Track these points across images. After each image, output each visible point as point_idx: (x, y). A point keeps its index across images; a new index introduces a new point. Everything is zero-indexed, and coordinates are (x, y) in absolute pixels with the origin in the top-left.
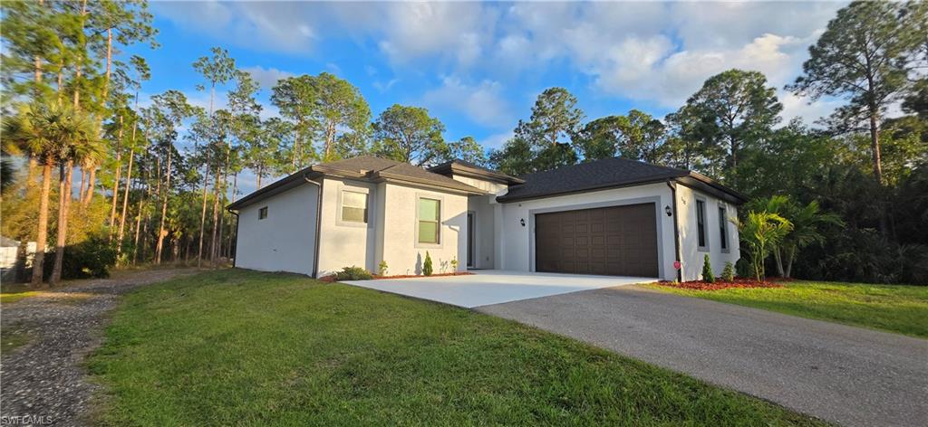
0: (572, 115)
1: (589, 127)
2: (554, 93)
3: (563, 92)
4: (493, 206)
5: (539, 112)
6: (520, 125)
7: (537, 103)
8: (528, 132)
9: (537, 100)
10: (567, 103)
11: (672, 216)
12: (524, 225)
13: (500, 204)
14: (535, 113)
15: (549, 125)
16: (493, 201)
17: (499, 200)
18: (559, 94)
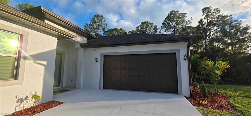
0: (104, 25)
1: (108, 31)
2: (99, 16)
3: (102, 16)
4: (77, 49)
5: (93, 21)
6: (86, 25)
7: (93, 18)
8: (89, 27)
9: (93, 17)
10: (103, 21)
11: (187, 60)
12: (97, 61)
13: (82, 49)
14: (92, 21)
15: (96, 27)
16: (78, 46)
17: (82, 46)
18: (101, 17)
